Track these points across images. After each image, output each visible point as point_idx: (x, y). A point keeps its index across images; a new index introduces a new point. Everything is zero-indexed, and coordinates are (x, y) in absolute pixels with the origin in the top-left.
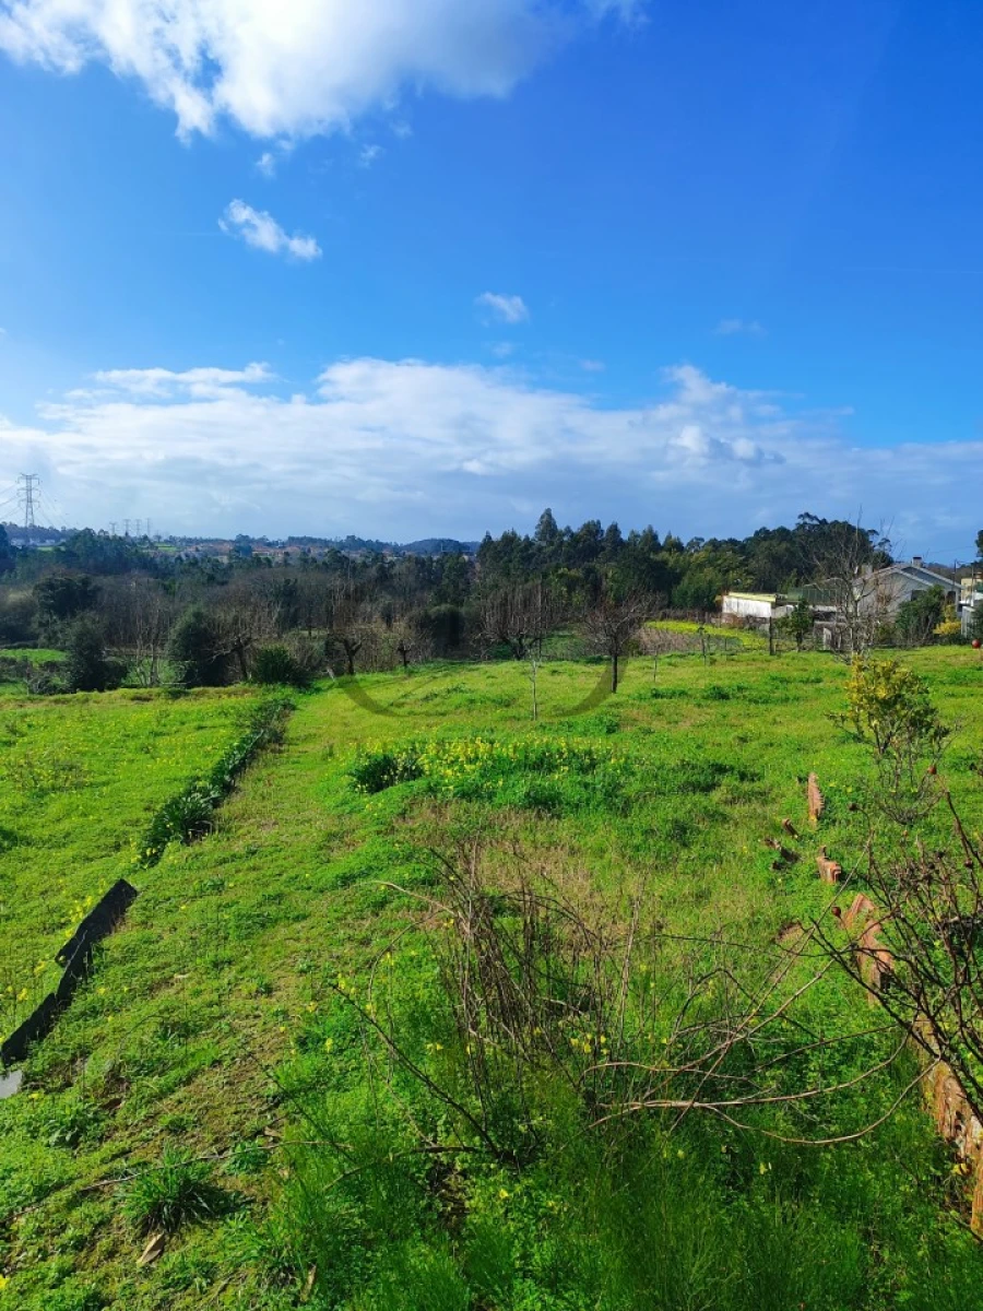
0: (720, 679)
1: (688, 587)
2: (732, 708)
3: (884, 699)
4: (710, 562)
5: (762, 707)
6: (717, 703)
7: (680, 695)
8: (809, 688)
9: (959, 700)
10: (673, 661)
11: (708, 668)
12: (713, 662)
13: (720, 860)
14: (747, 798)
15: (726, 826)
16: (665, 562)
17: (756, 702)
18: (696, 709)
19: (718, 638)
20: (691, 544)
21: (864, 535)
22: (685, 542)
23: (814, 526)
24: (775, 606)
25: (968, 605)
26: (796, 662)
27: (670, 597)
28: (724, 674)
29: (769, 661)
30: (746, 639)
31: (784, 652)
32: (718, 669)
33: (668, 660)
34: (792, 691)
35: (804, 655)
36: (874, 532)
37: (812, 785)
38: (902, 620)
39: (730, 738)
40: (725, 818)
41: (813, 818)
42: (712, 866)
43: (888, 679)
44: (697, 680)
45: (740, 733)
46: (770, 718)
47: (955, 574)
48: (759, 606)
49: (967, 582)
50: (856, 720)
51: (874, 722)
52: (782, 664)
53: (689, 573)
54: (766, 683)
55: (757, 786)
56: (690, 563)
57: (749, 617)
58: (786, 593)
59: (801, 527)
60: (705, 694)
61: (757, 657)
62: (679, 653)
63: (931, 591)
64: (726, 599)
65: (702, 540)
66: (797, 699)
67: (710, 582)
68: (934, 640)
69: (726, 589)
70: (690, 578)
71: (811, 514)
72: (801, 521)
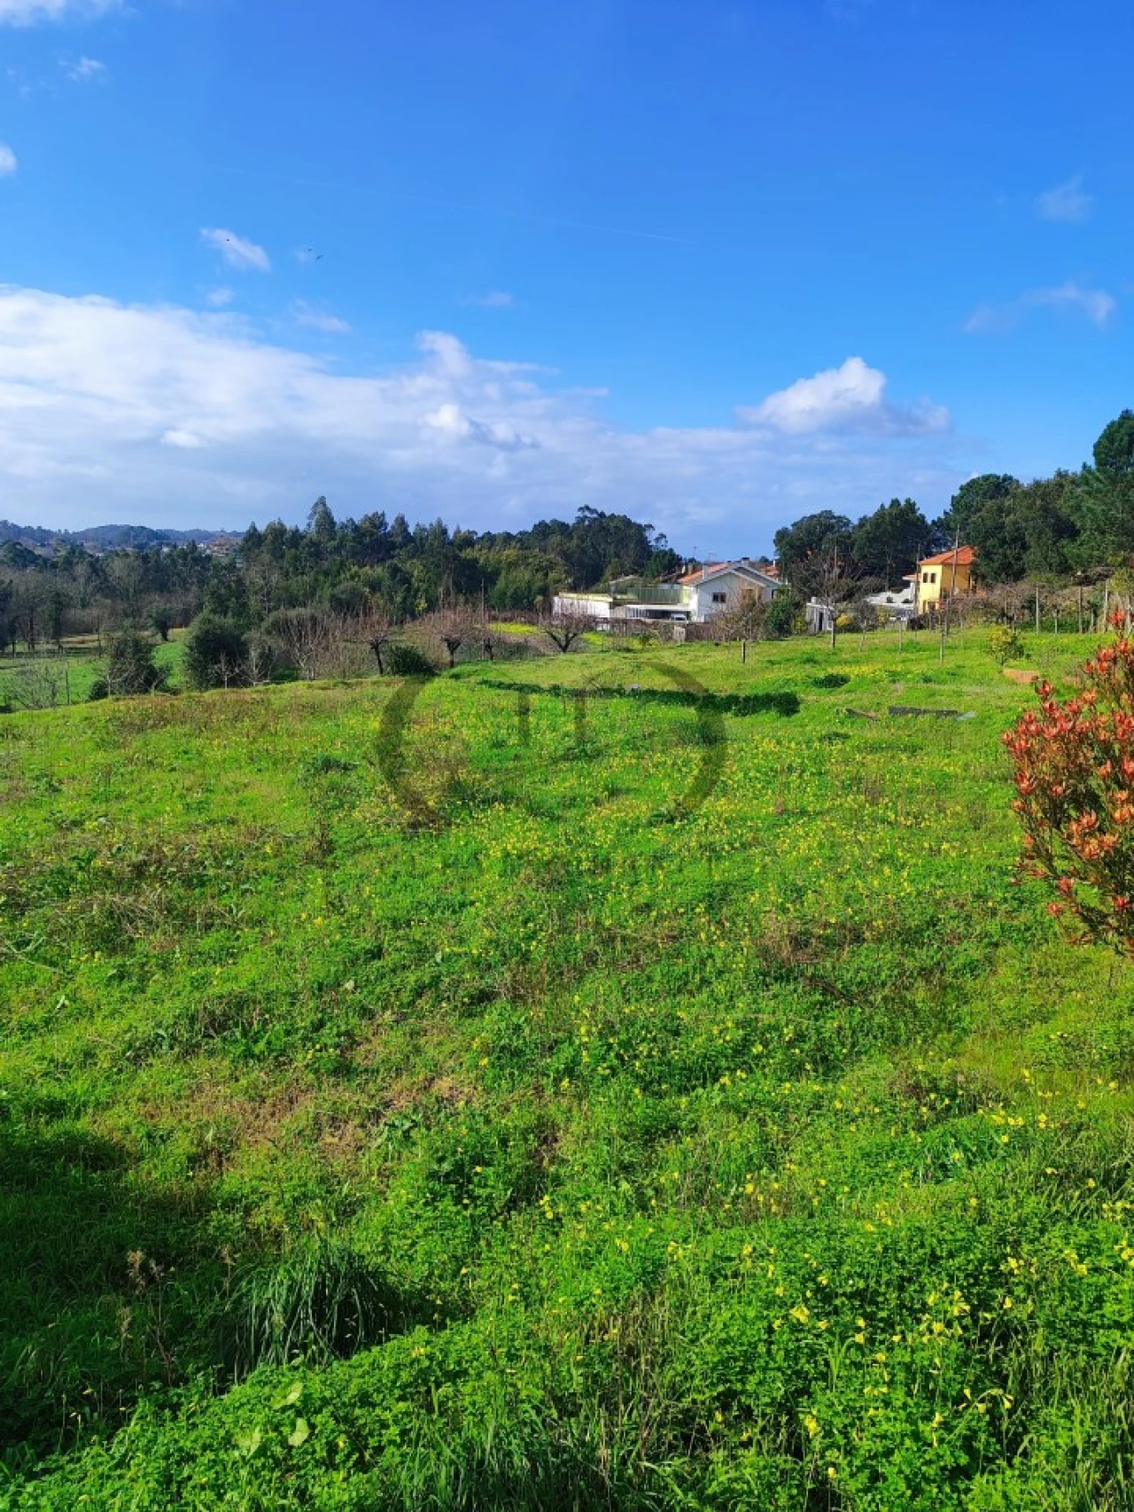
1: (506, 586)
16: (476, 561)
21: (641, 529)
23: (593, 519)
24: (613, 606)
36: (650, 526)
48: (595, 606)
53: (503, 572)
59: (581, 520)
64: (556, 598)
67: (532, 582)
69: (553, 589)
70: (506, 578)
71: (591, 507)
72: (580, 514)
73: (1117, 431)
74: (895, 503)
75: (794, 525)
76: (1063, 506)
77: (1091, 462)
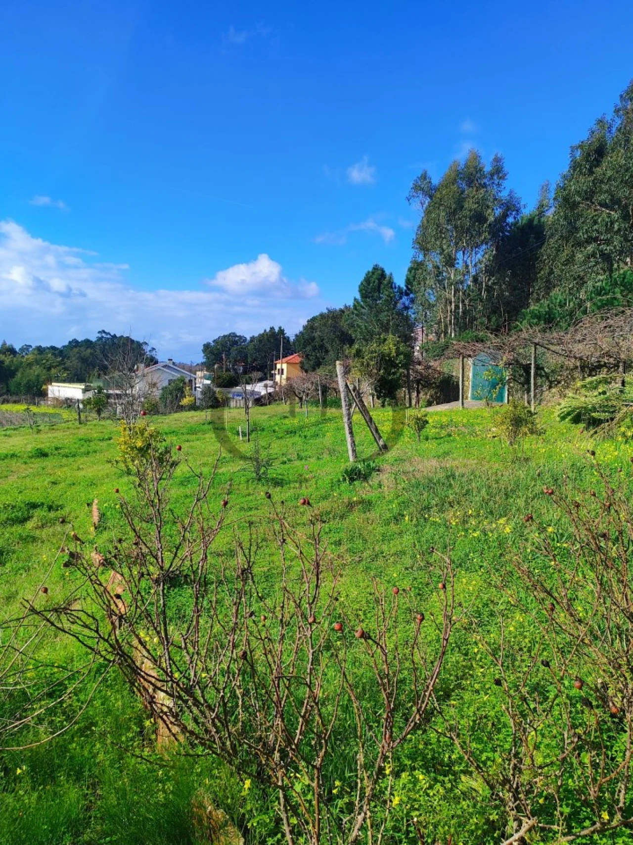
0: (43, 443)
1: (21, 379)
2: (48, 463)
3: (140, 447)
4: (37, 362)
5: (71, 459)
6: (39, 460)
7: (11, 457)
8: (104, 444)
9: (191, 443)
10: (8, 433)
11: (36, 436)
12: (39, 431)
13: (27, 569)
14: (52, 522)
15: (35, 544)
17: (67, 456)
18: (23, 466)
19: (44, 415)
20: (22, 349)
21: (139, 345)
22: (17, 348)
23: (108, 339)
24: (85, 391)
25: (199, 387)
26: (96, 427)
27: (8, 387)
28: (46, 440)
29: (79, 428)
30: (65, 414)
31: (90, 421)
32: (43, 436)
33: (4, 433)
34: (93, 446)
35: (102, 423)
36: (146, 343)
37: (95, 507)
38: (163, 397)
39: (46, 482)
40: (34, 539)
41: (92, 529)
42: (21, 574)
43: (142, 435)
44: (26, 445)
45: (52, 479)
46: (75, 467)
47: (192, 370)
48: (74, 391)
49: (199, 374)
50: (125, 462)
51: (136, 462)
52: (88, 429)
53: (21, 370)
54: (75, 443)
55: (60, 513)
56: (21, 363)
57: (67, 399)
58: (91, 383)
59: (100, 339)
60: (30, 454)
61: (71, 425)
62: (12, 427)
63: (178, 380)
64: (50, 387)
65: (30, 346)
66: (95, 452)
67: (38, 376)
68: (181, 408)
69: (49, 380)
70: (23, 374)
71: (106, 331)
72: (99, 335)
73: (371, 277)
74: (272, 329)
75: (214, 341)
76: (344, 324)
77: (358, 297)
